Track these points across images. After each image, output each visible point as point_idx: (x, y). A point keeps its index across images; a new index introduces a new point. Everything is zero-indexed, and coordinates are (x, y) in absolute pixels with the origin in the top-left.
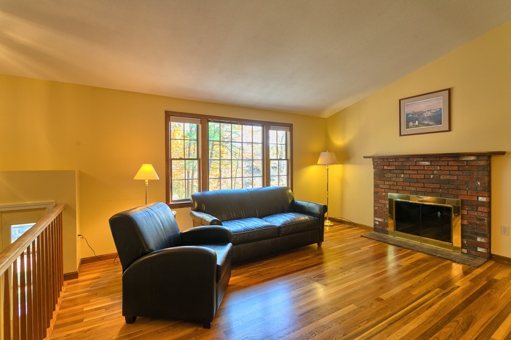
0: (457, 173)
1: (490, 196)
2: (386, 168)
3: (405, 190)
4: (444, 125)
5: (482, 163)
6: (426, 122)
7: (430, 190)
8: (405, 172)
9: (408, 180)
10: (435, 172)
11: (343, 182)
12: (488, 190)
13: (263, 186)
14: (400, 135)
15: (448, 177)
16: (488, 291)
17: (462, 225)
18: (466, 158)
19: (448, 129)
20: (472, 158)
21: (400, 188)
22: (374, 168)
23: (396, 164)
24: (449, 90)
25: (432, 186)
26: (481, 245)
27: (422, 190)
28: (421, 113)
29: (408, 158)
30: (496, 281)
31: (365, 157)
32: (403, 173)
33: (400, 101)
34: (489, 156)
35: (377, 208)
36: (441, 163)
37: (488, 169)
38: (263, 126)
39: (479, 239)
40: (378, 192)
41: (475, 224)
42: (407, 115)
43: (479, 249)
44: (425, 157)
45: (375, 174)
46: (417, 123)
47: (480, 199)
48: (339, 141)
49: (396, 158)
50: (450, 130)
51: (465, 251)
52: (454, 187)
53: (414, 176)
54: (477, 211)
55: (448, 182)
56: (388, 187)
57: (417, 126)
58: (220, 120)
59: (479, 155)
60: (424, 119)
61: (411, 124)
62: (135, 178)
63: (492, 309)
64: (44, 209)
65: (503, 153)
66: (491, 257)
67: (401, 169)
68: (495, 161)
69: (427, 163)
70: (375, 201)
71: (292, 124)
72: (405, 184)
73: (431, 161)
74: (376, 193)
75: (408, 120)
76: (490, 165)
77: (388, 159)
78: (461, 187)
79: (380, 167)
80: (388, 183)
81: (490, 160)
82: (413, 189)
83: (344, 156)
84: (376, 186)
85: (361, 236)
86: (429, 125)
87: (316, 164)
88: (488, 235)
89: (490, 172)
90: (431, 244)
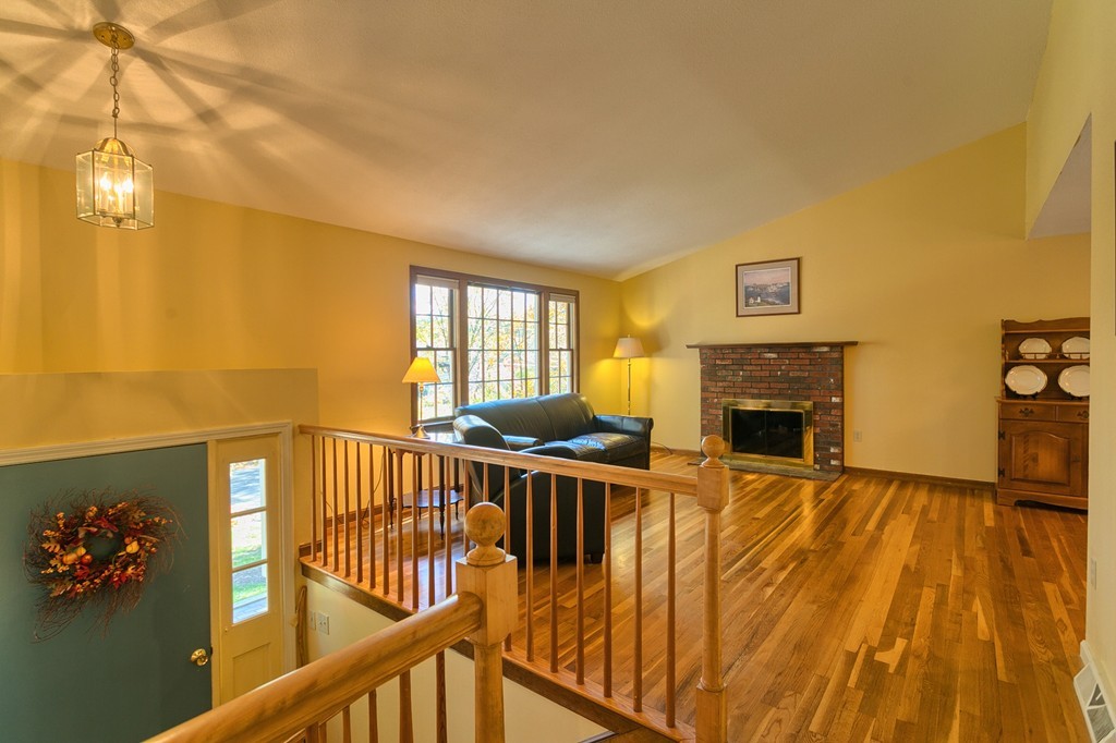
0: (808, 368)
1: (843, 396)
2: (718, 362)
3: (745, 393)
4: (792, 306)
5: (835, 355)
6: (770, 300)
7: (777, 392)
8: (745, 368)
9: (749, 379)
10: (783, 367)
11: (650, 384)
12: (840, 389)
13: (541, 394)
14: (737, 316)
15: (798, 374)
16: (851, 499)
17: (815, 434)
18: (818, 350)
19: (796, 311)
20: (825, 349)
21: (739, 391)
22: (702, 363)
23: (733, 356)
24: (798, 259)
25: (780, 386)
26: (834, 457)
27: (768, 392)
28: (764, 287)
29: (750, 347)
30: (855, 491)
31: (688, 347)
32: (742, 370)
33: (737, 266)
34: (840, 347)
35: (705, 422)
36: (789, 356)
37: (841, 362)
38: (539, 294)
39: (832, 450)
40: (707, 399)
41: (829, 431)
42: (747, 288)
43: (833, 462)
44: (771, 347)
45: (703, 372)
46: (759, 301)
47: (834, 399)
48: (643, 320)
49: (734, 347)
50: (799, 312)
51: (817, 467)
52: (804, 386)
53: (757, 374)
54: (830, 415)
55: (798, 380)
56: (722, 390)
57: (759, 304)
58: (483, 282)
59: (832, 345)
60: (768, 295)
61: (752, 301)
62: (404, 381)
63: (859, 511)
64: (276, 434)
65: (854, 344)
66: (844, 470)
67: (740, 364)
68: (848, 351)
69: (774, 356)
70: (702, 411)
71: (578, 292)
72: (745, 384)
73: (778, 353)
74: (704, 400)
75: (748, 295)
76: (842, 358)
77: (721, 349)
78: (813, 386)
79: (712, 362)
80: (721, 384)
81: (842, 352)
82: (756, 391)
83: (652, 344)
84: (704, 389)
85: (689, 464)
86: (774, 304)
87: (611, 356)
88: (841, 444)
89: (842, 365)
90: (778, 464)
